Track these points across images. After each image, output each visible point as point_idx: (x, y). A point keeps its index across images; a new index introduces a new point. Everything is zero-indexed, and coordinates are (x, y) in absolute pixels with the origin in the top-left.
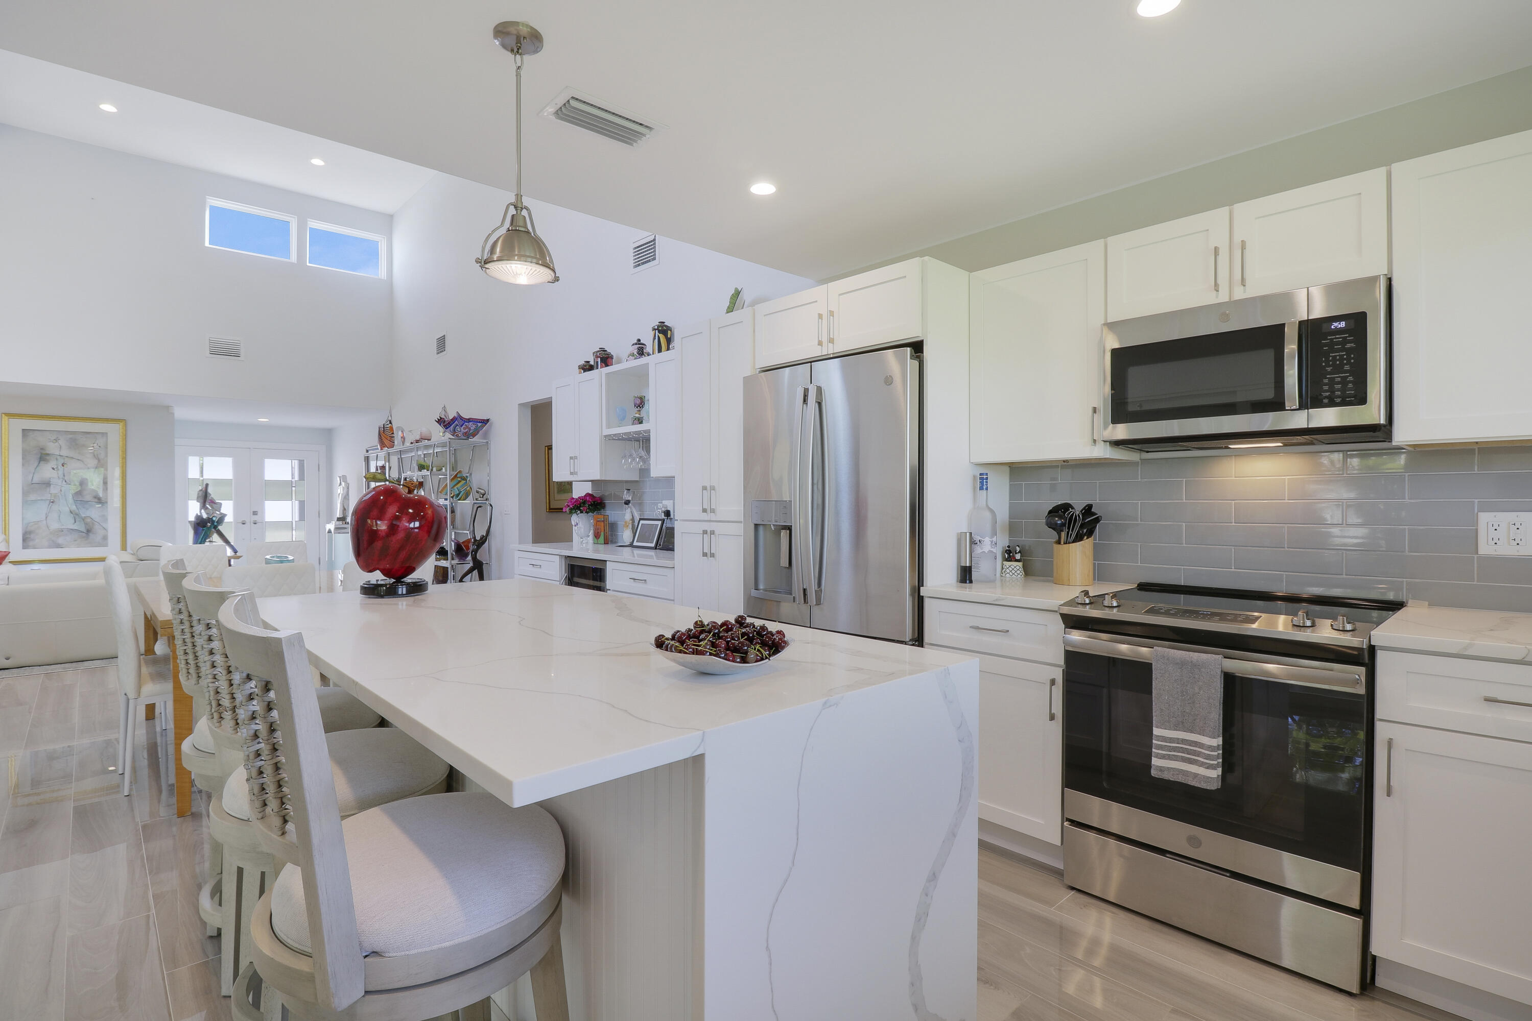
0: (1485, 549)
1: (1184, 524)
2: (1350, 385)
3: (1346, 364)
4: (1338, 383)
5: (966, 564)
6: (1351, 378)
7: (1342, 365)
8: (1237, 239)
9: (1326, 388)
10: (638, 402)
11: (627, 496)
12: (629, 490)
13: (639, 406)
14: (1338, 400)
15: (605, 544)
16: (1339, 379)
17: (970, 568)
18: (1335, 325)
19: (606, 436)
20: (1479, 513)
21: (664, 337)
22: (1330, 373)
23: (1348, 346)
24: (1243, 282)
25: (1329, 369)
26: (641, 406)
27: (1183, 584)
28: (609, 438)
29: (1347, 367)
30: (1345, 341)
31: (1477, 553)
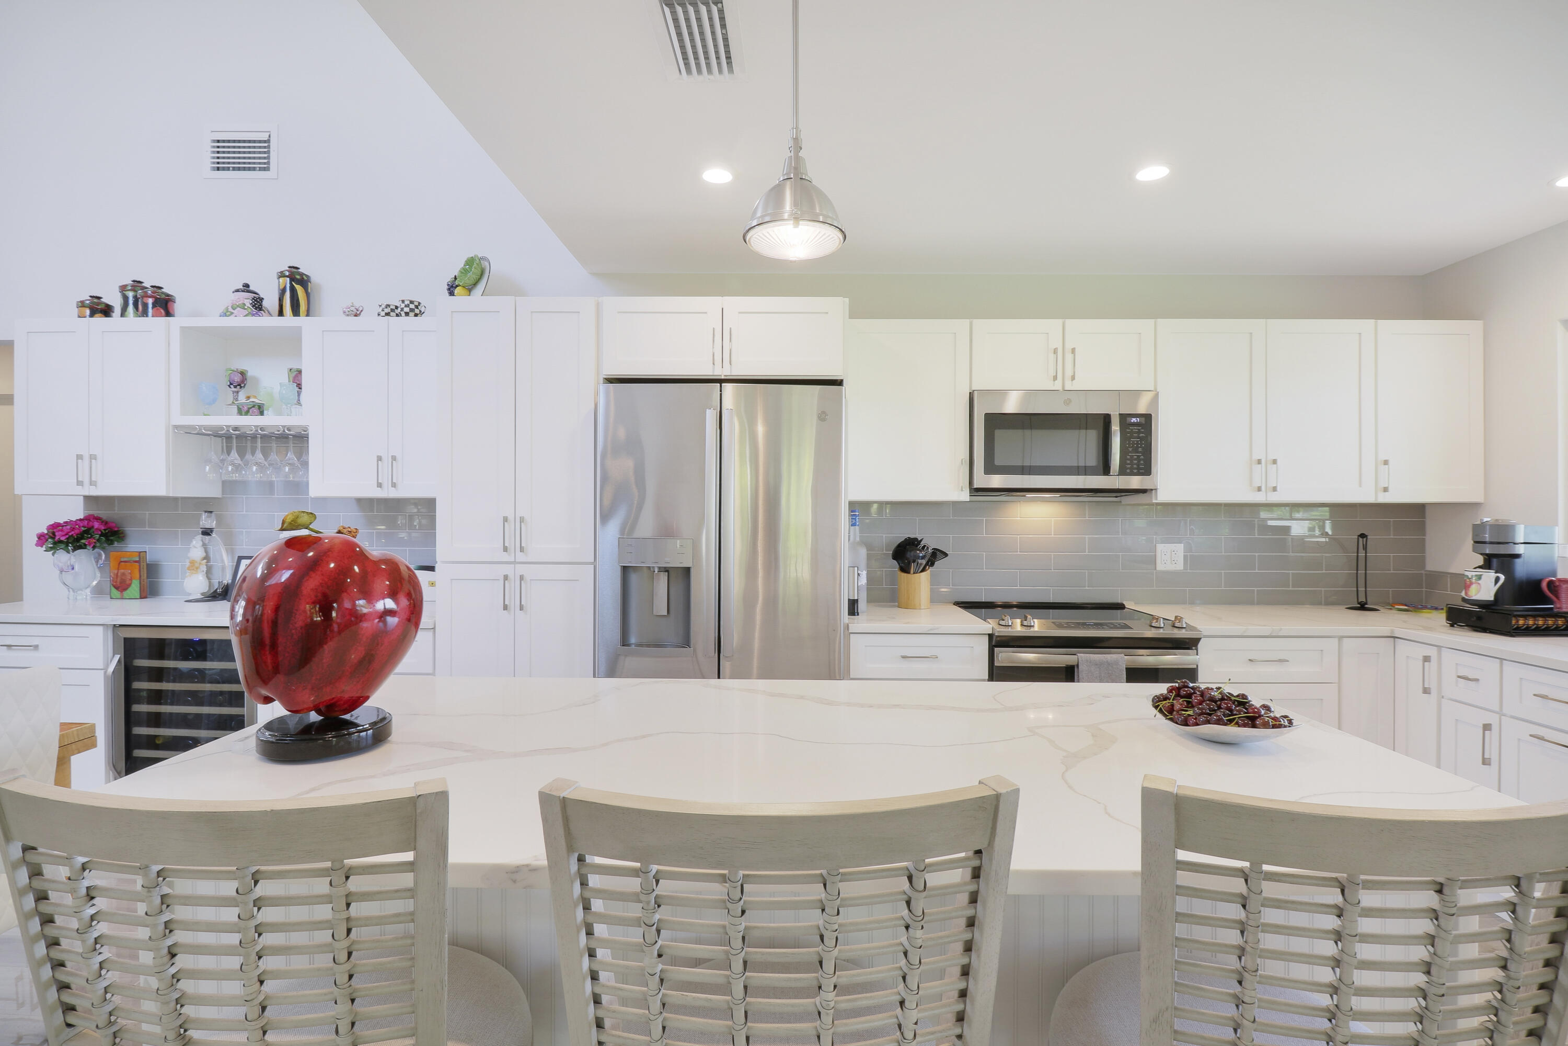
0: (1160, 567)
1: (984, 553)
2: (1142, 462)
3: (1140, 447)
4: (1135, 460)
5: (855, 597)
6: (1142, 457)
7: (1138, 447)
8: (1069, 346)
9: (1128, 462)
10: (237, 378)
11: (207, 521)
12: (211, 512)
13: (239, 385)
14: (1135, 471)
15: (141, 598)
16: (1136, 457)
17: (857, 600)
18: (1134, 420)
19: (176, 427)
20: (1157, 544)
21: (303, 290)
22: (1131, 452)
23: (1141, 435)
24: (1073, 378)
25: (1130, 449)
26: (242, 385)
27: (984, 601)
28: (188, 431)
29: (1140, 450)
30: (1139, 432)
31: (1156, 569)
